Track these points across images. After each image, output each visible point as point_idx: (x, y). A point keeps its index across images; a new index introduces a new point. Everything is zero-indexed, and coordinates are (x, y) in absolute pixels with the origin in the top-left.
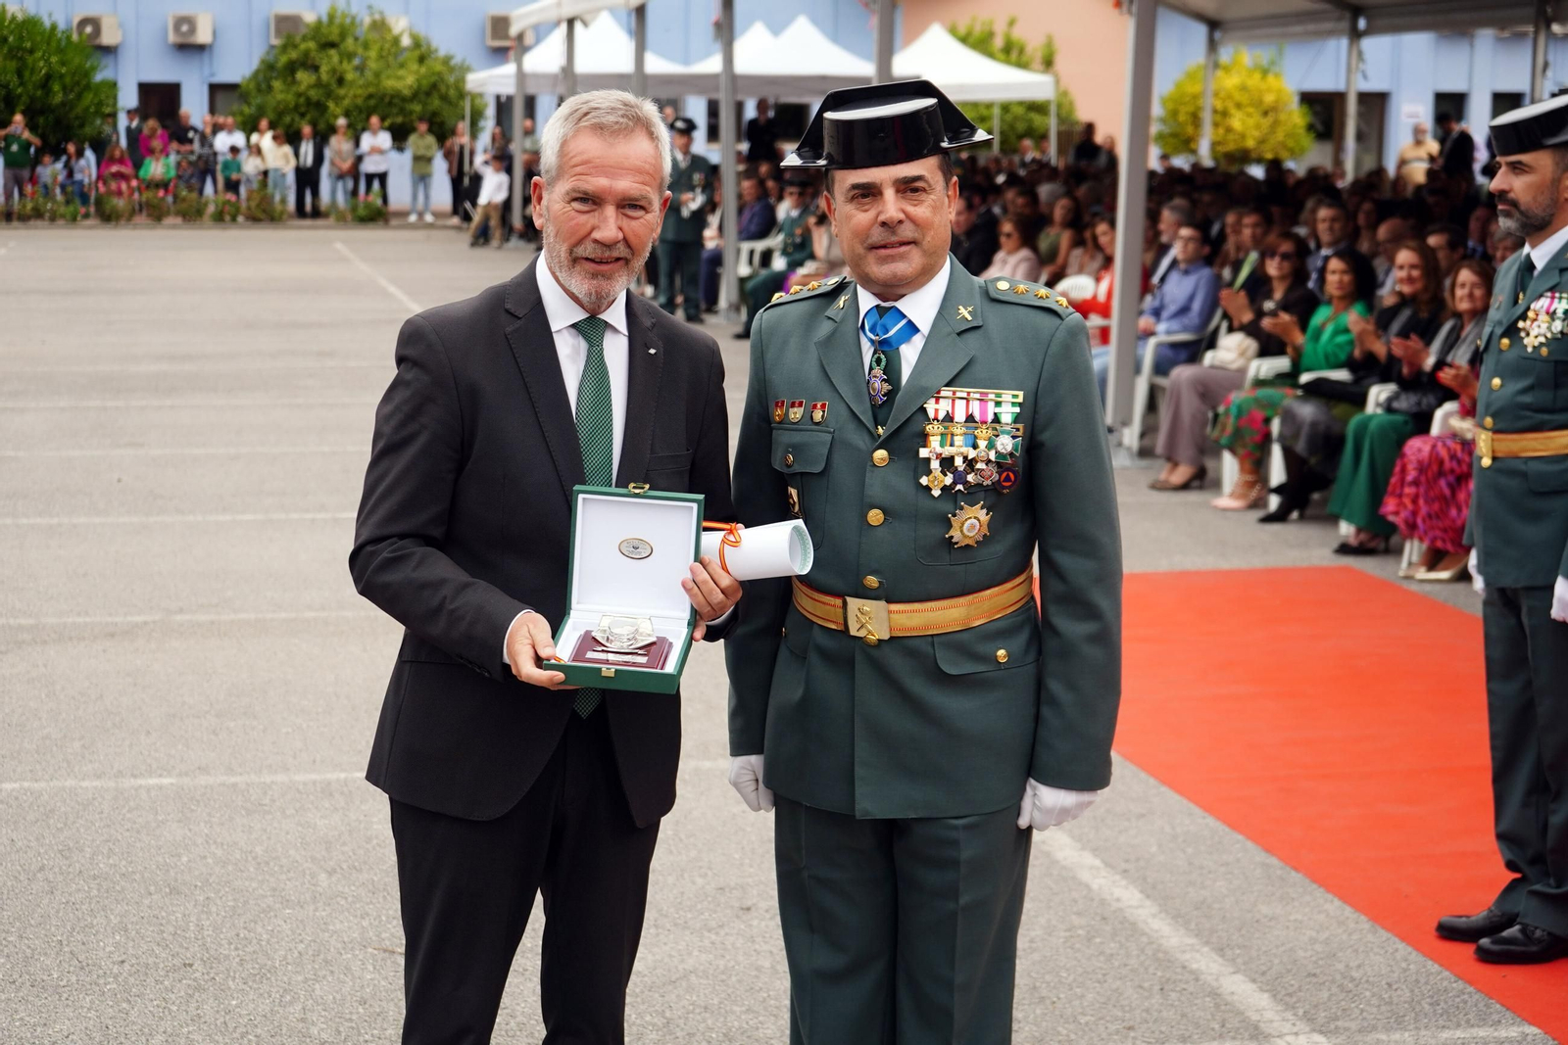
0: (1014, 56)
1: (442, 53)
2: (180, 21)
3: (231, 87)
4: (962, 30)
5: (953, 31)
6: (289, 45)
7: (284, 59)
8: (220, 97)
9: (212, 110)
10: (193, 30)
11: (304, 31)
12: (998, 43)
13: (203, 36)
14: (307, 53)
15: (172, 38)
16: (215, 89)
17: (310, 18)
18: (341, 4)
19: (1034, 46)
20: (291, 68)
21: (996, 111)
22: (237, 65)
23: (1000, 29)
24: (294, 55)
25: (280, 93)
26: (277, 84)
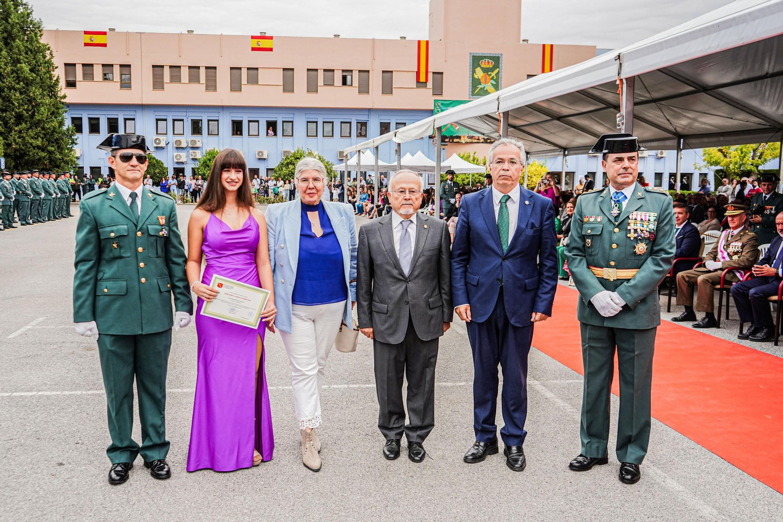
0: (476, 161)
1: (326, 161)
2: (259, 152)
3: (273, 169)
4: (462, 156)
5: (459, 155)
6: (287, 158)
7: (286, 162)
8: (269, 172)
9: (267, 176)
10: (262, 155)
11: (291, 155)
12: (471, 158)
13: (265, 156)
14: (291, 161)
15: (257, 157)
16: (268, 170)
17: (293, 151)
18: (301, 148)
19: (481, 160)
20: (288, 164)
21: (471, 176)
22: (274, 164)
23: (472, 155)
24: (288, 161)
25: (285, 171)
26: (284, 168)
